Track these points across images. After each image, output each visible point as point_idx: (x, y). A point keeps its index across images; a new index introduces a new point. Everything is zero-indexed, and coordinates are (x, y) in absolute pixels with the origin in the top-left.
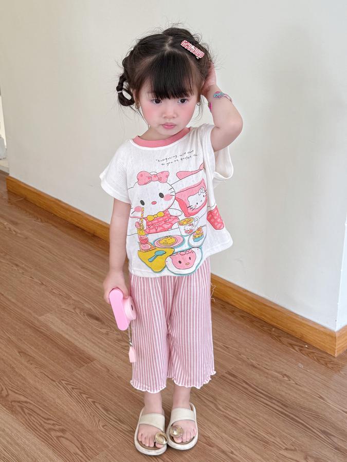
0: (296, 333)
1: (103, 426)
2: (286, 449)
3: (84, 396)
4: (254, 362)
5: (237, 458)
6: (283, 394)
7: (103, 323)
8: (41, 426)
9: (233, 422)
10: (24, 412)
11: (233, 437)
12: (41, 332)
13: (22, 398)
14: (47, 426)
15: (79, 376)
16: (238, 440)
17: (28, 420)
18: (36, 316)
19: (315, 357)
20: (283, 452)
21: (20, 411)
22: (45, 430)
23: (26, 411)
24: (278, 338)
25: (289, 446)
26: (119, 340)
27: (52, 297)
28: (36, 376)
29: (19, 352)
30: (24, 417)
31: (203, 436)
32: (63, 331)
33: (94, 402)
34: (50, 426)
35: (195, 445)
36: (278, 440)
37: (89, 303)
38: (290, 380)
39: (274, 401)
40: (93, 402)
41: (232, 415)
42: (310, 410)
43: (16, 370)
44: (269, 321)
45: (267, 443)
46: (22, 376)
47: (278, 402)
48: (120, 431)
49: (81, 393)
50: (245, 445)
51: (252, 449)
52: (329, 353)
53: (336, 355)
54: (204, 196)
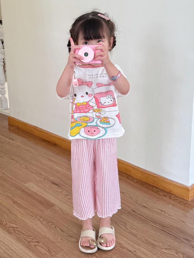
0: (167, 189)
1: (61, 239)
2: (166, 249)
3: (50, 224)
4: (145, 205)
5: (138, 254)
6: (162, 220)
7: (59, 186)
8: (25, 239)
9: (134, 235)
10: (16, 233)
11: (135, 243)
12: (26, 192)
13: (15, 226)
14: (28, 240)
15: (46, 214)
16: (138, 245)
17: (18, 237)
18: (23, 184)
19: (178, 201)
20: (163, 250)
21: (13, 232)
22: (28, 242)
23: (17, 232)
24: (157, 192)
25: (167, 247)
26: (66, 195)
27: (32, 174)
28: (22, 214)
29: (13, 202)
30: (15, 235)
31: (118, 243)
32: (38, 191)
33: (55, 227)
34: (30, 240)
35: (113, 248)
36: (161, 244)
37: (52, 177)
38: (165, 213)
39: (157, 224)
40: (54, 227)
41: (134, 232)
42: (178, 228)
43: (11, 211)
44: (152, 184)
45: (155, 246)
46: (15, 214)
47: (160, 224)
48: (71, 242)
49: (48, 222)
50: (142, 247)
51: (146, 249)
52: (185, 199)
53: (190, 200)
54: (111, 100)
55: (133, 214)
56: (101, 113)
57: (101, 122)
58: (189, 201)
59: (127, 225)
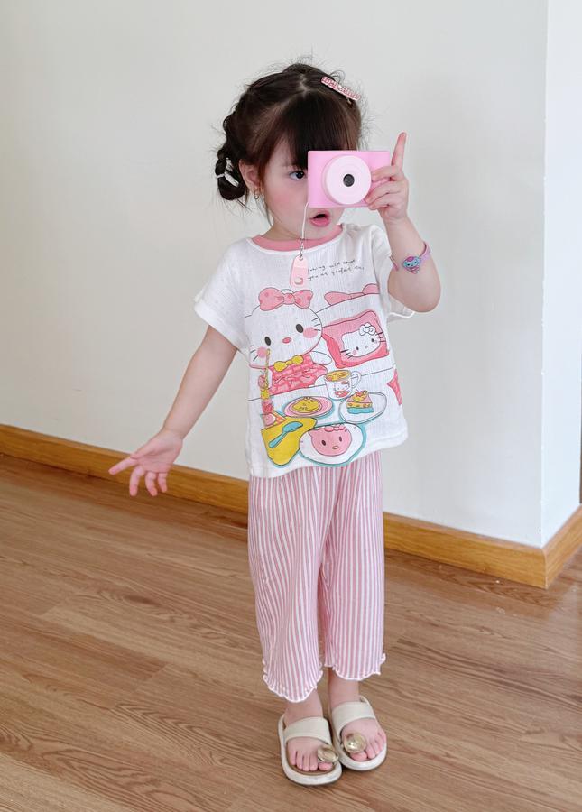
0: (477, 564)
1: (221, 761)
2: (529, 733)
3: (170, 721)
4: (431, 618)
5: (459, 762)
6: (492, 655)
7: (158, 605)
8: (111, 781)
9: (432, 710)
10: (73, 767)
11: (441, 733)
12: (54, 639)
13: (60, 746)
14: (123, 781)
15: (148, 694)
16: (449, 735)
17: (85, 778)
18: (34, 615)
19: (518, 593)
20: (524, 738)
21: (62, 764)
22: (122, 787)
23: (75, 764)
24: (451, 578)
25: (532, 729)
26: (195, 627)
27: (52, 581)
28: (71, 708)
29: (25, 677)
30: (76, 775)
31: (394, 741)
32: (91, 630)
33: (191, 728)
34: (127, 780)
35: (386, 758)
36: (510, 721)
37: (121, 579)
38: (492, 634)
39: (482, 669)
40: (188, 727)
41: (427, 700)
42: (540, 670)
43: (30, 703)
44: (432, 556)
45: (497, 730)
46: (45, 711)
47: (489, 668)
48: (255, 762)
49: (161, 718)
50: (465, 740)
51: (477, 744)
52: (534, 585)
53: (547, 586)
54: (373, 340)
55: (409, 651)
56: (348, 383)
57: (349, 408)
58: (544, 590)
59: (402, 686)
